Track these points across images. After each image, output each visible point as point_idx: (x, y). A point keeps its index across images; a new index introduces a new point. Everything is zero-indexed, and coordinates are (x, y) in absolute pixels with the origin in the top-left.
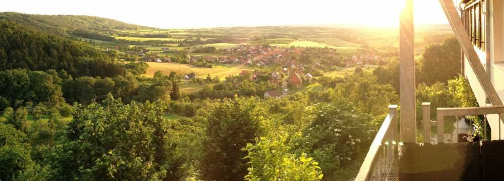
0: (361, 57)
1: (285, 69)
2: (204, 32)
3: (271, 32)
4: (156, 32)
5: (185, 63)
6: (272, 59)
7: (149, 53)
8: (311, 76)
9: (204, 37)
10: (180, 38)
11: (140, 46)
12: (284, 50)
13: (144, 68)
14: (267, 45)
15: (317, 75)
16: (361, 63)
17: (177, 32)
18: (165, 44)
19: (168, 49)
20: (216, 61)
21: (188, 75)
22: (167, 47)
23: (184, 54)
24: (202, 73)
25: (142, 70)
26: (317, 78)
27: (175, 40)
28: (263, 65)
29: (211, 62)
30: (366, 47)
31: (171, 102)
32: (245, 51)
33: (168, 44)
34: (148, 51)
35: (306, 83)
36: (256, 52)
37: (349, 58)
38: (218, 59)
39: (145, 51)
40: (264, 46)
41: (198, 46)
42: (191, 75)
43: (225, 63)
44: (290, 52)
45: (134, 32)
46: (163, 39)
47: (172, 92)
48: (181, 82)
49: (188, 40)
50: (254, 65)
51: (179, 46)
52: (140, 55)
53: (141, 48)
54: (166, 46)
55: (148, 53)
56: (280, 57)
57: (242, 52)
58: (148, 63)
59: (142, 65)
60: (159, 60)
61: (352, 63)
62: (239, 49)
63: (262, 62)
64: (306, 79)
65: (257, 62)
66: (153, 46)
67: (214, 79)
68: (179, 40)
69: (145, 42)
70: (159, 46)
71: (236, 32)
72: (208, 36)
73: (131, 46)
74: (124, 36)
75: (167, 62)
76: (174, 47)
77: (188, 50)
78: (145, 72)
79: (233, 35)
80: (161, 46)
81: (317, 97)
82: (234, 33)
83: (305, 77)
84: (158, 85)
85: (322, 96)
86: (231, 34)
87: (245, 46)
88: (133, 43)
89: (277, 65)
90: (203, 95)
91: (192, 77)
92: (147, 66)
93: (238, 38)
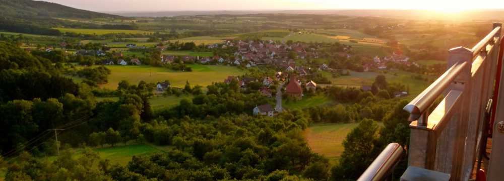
0: (385, 59)
1: (280, 73)
2: (180, 21)
3: (264, 22)
4: (118, 22)
5: (157, 65)
6: (264, 58)
7: (110, 51)
8: (315, 84)
9: (181, 28)
10: (149, 30)
11: (97, 42)
12: (278, 47)
13: (104, 75)
14: (259, 40)
15: (323, 81)
16: (385, 67)
17: (146, 21)
18: (130, 39)
19: (135, 45)
20: (196, 61)
21: (162, 85)
22: (134, 43)
23: (155, 52)
24: (179, 80)
25: (101, 78)
26: (323, 86)
27: (142, 33)
28: (254, 66)
29: (190, 63)
30: (394, 43)
31: (141, 125)
32: (231, 47)
33: (134, 39)
34: (108, 49)
35: (308, 93)
36: (245, 49)
37: (370, 60)
38: (198, 58)
39: (104, 49)
40: (255, 41)
41: (173, 41)
42: (166, 84)
43: (207, 64)
44: (287, 50)
45: (87, 22)
46: (127, 32)
47: (143, 111)
48: (152, 95)
49: (160, 33)
50: (243, 66)
51: (149, 41)
52: (97, 56)
53: (99, 45)
54: (132, 41)
55: (107, 51)
56: (274, 56)
57: (228, 48)
58: (108, 67)
59: (101, 72)
60: (123, 62)
61: (373, 67)
62: (224, 46)
63: (252, 63)
64: (308, 88)
65: (246, 62)
66: (115, 41)
67: (194, 89)
68: (149, 33)
69: (104, 35)
70: (122, 41)
71: (220, 21)
72: (186, 28)
73: (85, 42)
74: (74, 26)
75: (135, 64)
76: (142, 44)
77: (161, 47)
78: (106, 81)
79: (216, 26)
80: (126, 41)
81: (321, 115)
82: (219, 23)
83: (308, 86)
84: (123, 103)
85: (328, 115)
86: (214, 23)
87: (231, 41)
88: (87, 37)
89: (270, 67)
90: (180, 112)
91: (166, 86)
92: (109, 72)
93: (222, 30)
